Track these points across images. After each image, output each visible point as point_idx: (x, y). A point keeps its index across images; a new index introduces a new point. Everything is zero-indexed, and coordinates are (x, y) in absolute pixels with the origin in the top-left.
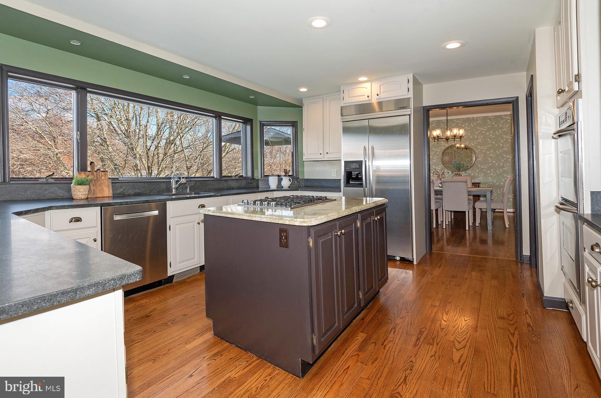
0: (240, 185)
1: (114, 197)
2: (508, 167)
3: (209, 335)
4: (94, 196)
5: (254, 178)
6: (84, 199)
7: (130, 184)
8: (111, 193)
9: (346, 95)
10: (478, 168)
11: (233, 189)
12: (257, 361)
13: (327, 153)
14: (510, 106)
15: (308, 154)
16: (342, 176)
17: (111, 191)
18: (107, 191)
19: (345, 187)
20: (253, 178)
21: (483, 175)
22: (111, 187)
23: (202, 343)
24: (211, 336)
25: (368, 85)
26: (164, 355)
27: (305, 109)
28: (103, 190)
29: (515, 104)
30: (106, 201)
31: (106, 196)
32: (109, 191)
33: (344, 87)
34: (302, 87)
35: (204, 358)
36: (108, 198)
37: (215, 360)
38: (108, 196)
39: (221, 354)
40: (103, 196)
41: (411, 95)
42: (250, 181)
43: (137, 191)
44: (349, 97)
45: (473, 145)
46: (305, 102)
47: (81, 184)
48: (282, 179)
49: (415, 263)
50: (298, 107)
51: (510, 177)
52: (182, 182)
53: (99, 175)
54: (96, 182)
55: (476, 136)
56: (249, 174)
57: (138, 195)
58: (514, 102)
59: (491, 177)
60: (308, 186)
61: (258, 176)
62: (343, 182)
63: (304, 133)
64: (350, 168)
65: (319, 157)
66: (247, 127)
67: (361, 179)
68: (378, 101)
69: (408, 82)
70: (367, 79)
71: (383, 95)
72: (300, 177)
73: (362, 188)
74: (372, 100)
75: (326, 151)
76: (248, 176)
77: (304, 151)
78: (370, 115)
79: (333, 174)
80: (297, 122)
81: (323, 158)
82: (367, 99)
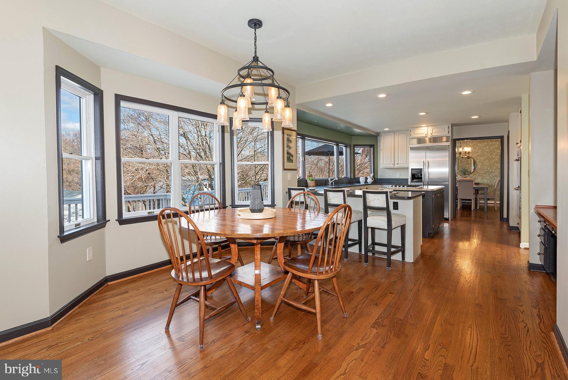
2: (498, 172)
7: (318, 181)
9: (412, 133)
10: (478, 173)
14: (500, 140)
15: (384, 164)
16: (409, 177)
19: (411, 182)
21: (481, 178)
25: (426, 128)
29: (502, 139)
42: (350, 179)
44: (414, 134)
45: (474, 156)
46: (382, 134)
48: (368, 178)
49: (450, 220)
51: (499, 179)
52: (337, 180)
55: (477, 150)
58: (502, 138)
59: (486, 179)
61: (352, 177)
62: (409, 181)
63: (381, 152)
64: (414, 172)
65: (392, 166)
66: (347, 149)
67: (421, 178)
68: (430, 137)
69: (448, 128)
70: (426, 125)
71: (434, 134)
72: (376, 177)
73: (422, 183)
74: (428, 137)
75: (396, 163)
76: (348, 177)
77: (381, 162)
78: (428, 144)
79: (397, 175)
80: (374, 145)
81: (394, 166)
82: (425, 136)
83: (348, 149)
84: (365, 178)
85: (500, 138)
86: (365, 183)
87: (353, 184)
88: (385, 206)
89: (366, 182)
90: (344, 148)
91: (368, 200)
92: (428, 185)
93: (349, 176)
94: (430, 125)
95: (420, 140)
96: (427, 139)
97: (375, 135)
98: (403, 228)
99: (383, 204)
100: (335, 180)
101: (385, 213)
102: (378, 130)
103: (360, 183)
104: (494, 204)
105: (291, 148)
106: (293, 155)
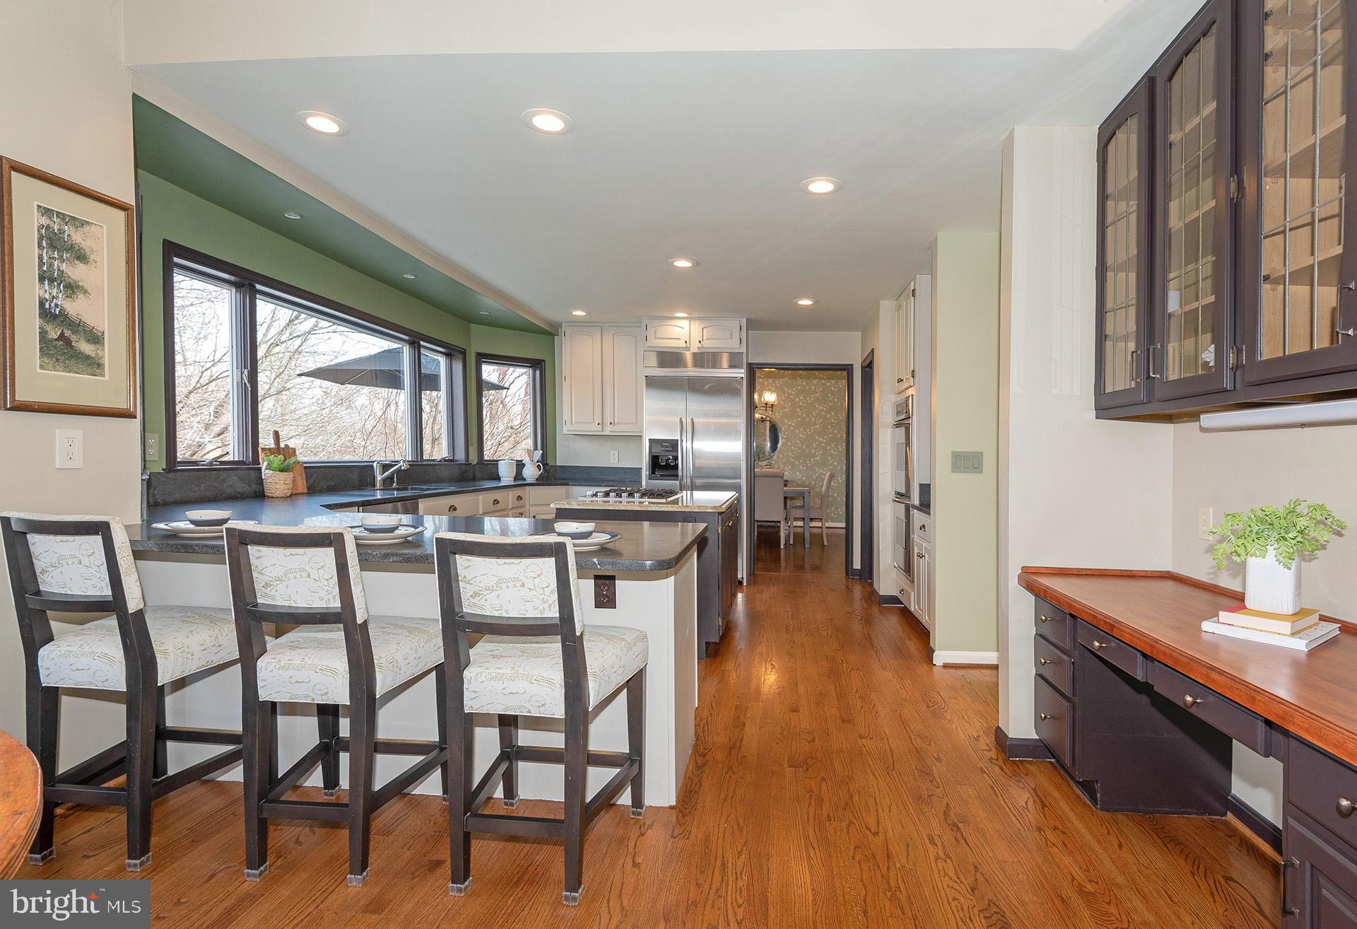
7: (321, 471)
8: (305, 486)
9: (650, 334)
13: (611, 424)
15: (573, 423)
16: (644, 463)
17: (305, 482)
18: (300, 483)
19: (649, 478)
20: (467, 463)
22: (305, 479)
25: (685, 324)
29: (850, 373)
31: (300, 491)
32: (303, 483)
33: (647, 320)
34: (577, 309)
41: (743, 350)
42: (464, 467)
43: (330, 483)
44: (656, 337)
46: (567, 330)
48: (524, 465)
49: (745, 584)
50: (548, 333)
52: (403, 468)
55: (782, 403)
56: (463, 457)
58: (849, 371)
59: (800, 471)
61: (474, 459)
62: (645, 473)
63: (566, 385)
64: (658, 450)
65: (595, 429)
66: (454, 363)
67: (676, 467)
68: (697, 351)
69: (741, 330)
70: (685, 315)
71: (706, 344)
72: (550, 462)
73: (678, 482)
74: (691, 349)
75: (608, 419)
76: (456, 458)
77: (566, 416)
78: (691, 371)
79: (612, 458)
80: (544, 361)
81: (603, 431)
82: (684, 345)
83: (458, 367)
84: (517, 465)
85: (844, 370)
86: (515, 479)
87: (477, 483)
88: (552, 612)
89: (519, 476)
90: (442, 360)
91: (468, 586)
92: (694, 488)
93: (461, 456)
94: (697, 316)
95: (669, 358)
96: (688, 357)
97: (545, 328)
98: (635, 687)
99: (546, 606)
100: (399, 471)
101: (554, 647)
102: (552, 314)
103: (498, 478)
104: (821, 527)
105: (86, 292)
106: (98, 331)
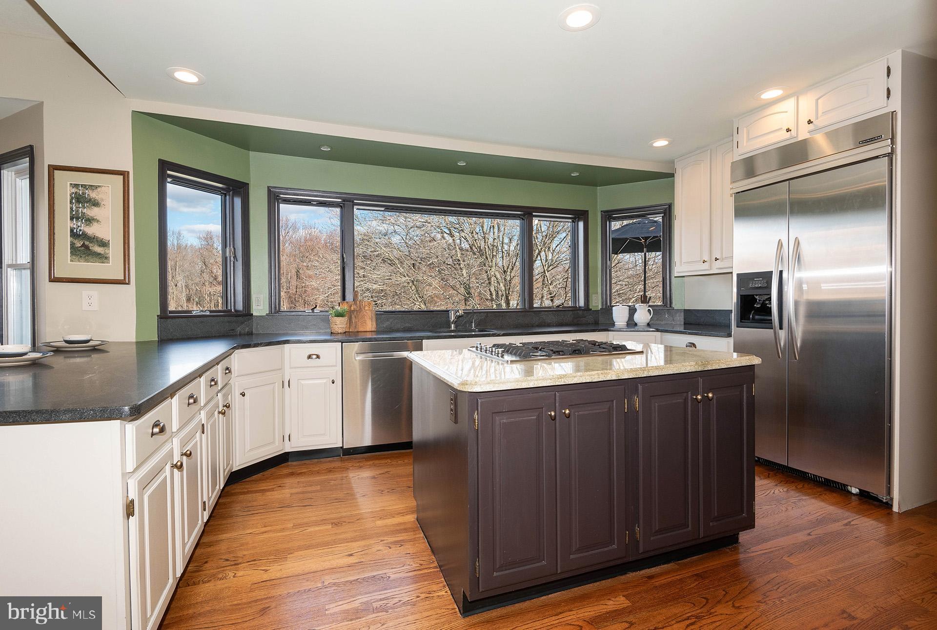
0: (563, 320)
1: (377, 332)
3: (411, 518)
4: (356, 331)
5: (590, 308)
6: (341, 333)
8: (374, 327)
9: (743, 137)
11: (549, 326)
12: (433, 570)
13: (717, 260)
15: (682, 263)
16: (734, 304)
17: (374, 324)
18: (369, 325)
19: (737, 327)
20: (587, 308)
22: (374, 319)
23: (396, 524)
24: (413, 520)
26: (349, 522)
27: (678, 179)
28: (365, 323)
30: (369, 336)
31: (368, 330)
32: (372, 325)
33: (739, 120)
34: (656, 138)
35: (382, 541)
36: (370, 333)
37: (390, 548)
38: (370, 330)
39: (402, 544)
40: (365, 330)
41: (895, 104)
43: (407, 325)
44: (749, 139)
46: (678, 166)
47: (338, 316)
48: (636, 310)
50: (667, 176)
53: (362, 305)
54: (358, 314)
56: (582, 303)
57: (407, 331)
60: (691, 324)
61: (597, 305)
62: (734, 320)
65: (703, 268)
68: (806, 136)
69: (888, 74)
71: (820, 122)
74: (799, 137)
75: (715, 255)
77: (676, 257)
80: (671, 204)
81: (711, 269)
82: (787, 136)
83: (581, 226)
105: (98, 221)
106: (106, 240)
